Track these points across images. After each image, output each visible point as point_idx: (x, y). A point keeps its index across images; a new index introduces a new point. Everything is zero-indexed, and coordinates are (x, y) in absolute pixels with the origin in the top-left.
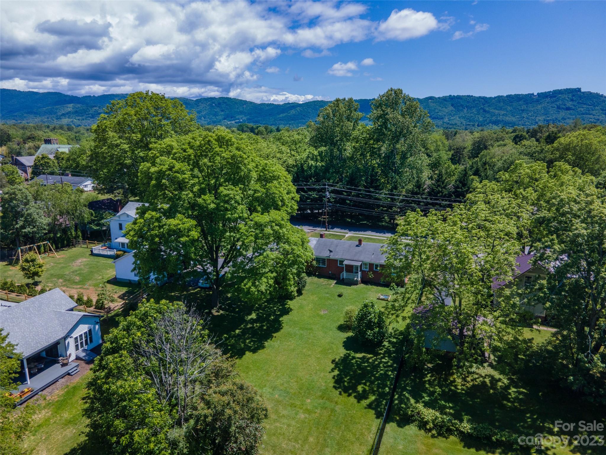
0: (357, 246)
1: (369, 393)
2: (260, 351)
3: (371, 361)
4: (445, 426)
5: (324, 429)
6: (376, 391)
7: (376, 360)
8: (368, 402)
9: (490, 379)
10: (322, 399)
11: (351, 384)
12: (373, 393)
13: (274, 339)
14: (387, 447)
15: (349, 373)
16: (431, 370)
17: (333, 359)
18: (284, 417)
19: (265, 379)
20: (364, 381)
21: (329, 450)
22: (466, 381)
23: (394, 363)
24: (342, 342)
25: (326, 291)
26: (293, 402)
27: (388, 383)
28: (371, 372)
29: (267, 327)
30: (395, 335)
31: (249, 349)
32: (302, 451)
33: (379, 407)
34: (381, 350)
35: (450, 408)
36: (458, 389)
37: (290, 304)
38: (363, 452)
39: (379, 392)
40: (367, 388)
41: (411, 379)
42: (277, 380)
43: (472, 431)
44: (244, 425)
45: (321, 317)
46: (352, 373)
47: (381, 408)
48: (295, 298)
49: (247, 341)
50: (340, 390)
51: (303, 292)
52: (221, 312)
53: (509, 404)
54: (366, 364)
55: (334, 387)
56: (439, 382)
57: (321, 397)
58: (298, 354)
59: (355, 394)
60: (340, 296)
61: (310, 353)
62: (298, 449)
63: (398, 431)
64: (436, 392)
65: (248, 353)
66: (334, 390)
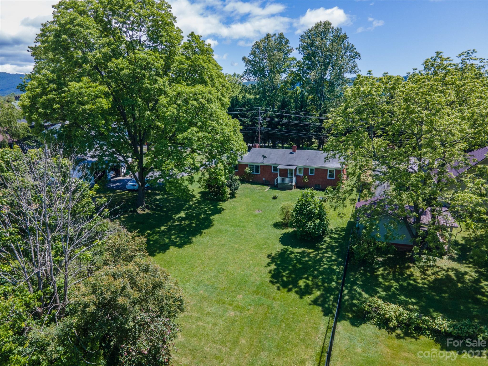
0: (291, 153)
1: (313, 288)
2: (185, 246)
3: (311, 255)
4: (414, 324)
5: (260, 328)
6: (320, 286)
7: (318, 254)
8: (312, 297)
9: (454, 272)
10: (257, 295)
11: (290, 279)
12: (318, 287)
13: (203, 235)
14: (341, 351)
15: (287, 267)
16: (383, 264)
17: (270, 253)
18: (209, 314)
19: (189, 273)
20: (306, 276)
21: (266, 354)
22: (426, 275)
23: (338, 257)
24: (278, 238)
25: (260, 194)
26: (222, 298)
27: (335, 277)
28: (314, 267)
29: (196, 224)
30: (337, 231)
31: (174, 244)
32: (231, 355)
33: (327, 303)
34: (323, 245)
35: (413, 304)
36: (419, 283)
37: (223, 205)
38: (311, 356)
39: (324, 287)
40: (310, 283)
41: (361, 274)
42: (204, 274)
43: (451, 329)
44: (147, 319)
45: (255, 216)
46: (291, 267)
47: (329, 305)
48: (227, 200)
49: (173, 237)
50: (278, 285)
51: (236, 195)
52: (147, 211)
53: (485, 298)
54: (307, 259)
55: (271, 282)
56: (394, 276)
57: (255, 292)
58: (229, 249)
59: (297, 289)
60: (274, 198)
61: (242, 248)
62: (225, 354)
63: (352, 331)
64: (392, 286)
65: (172, 248)
66: (271, 285)
